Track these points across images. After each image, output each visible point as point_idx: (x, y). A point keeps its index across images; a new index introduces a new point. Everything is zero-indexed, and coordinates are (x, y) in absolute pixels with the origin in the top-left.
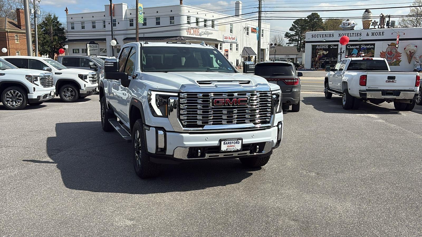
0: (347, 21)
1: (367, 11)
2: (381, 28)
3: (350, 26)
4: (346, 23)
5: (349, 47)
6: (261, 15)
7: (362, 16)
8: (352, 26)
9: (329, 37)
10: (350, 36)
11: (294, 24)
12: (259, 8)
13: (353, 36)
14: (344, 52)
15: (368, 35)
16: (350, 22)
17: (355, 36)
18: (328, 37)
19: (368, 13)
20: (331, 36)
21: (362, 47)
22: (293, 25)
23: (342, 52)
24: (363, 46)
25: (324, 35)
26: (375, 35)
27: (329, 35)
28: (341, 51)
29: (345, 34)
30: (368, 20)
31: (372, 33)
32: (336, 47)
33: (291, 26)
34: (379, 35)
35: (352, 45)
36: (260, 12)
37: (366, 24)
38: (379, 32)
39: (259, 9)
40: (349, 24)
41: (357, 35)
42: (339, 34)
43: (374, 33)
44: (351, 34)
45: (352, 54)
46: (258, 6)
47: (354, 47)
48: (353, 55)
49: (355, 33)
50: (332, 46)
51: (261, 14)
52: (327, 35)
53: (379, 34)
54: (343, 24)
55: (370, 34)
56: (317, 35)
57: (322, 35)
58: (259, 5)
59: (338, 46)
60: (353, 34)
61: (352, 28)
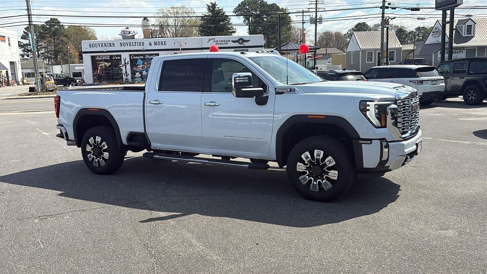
0: (126, 29)
1: (145, 18)
2: (162, 37)
3: (130, 35)
4: (127, 31)
5: (133, 57)
6: (32, 19)
7: (141, 24)
8: (133, 34)
9: (110, 46)
10: (133, 46)
11: (26, 31)
12: (28, 10)
13: (135, 46)
14: (128, 63)
15: (150, 44)
16: (131, 30)
17: (138, 45)
18: (108, 46)
19: (147, 21)
20: (112, 45)
21: (146, 58)
22: (24, 31)
23: (126, 64)
24: (147, 56)
25: (104, 44)
26: (157, 44)
27: (109, 44)
28: (125, 62)
29: (127, 43)
30: (148, 29)
31: (155, 42)
32: (118, 58)
33: (23, 33)
34: (161, 45)
35: (135, 55)
36: (29, 15)
37: (147, 33)
38: (161, 42)
39: (28, 12)
40: (130, 33)
41: (140, 44)
42: (120, 43)
43: (156, 42)
44: (133, 43)
45: (137, 65)
46: (26, 8)
47: (138, 58)
48: (139, 66)
49: (138, 43)
50: (114, 56)
51: (32, 17)
52: (107, 44)
53: (161, 43)
54: (123, 32)
55: (153, 44)
56: (96, 44)
57: (101, 44)
58: (27, 6)
59: (121, 57)
60: (135, 43)
61: (133, 37)
